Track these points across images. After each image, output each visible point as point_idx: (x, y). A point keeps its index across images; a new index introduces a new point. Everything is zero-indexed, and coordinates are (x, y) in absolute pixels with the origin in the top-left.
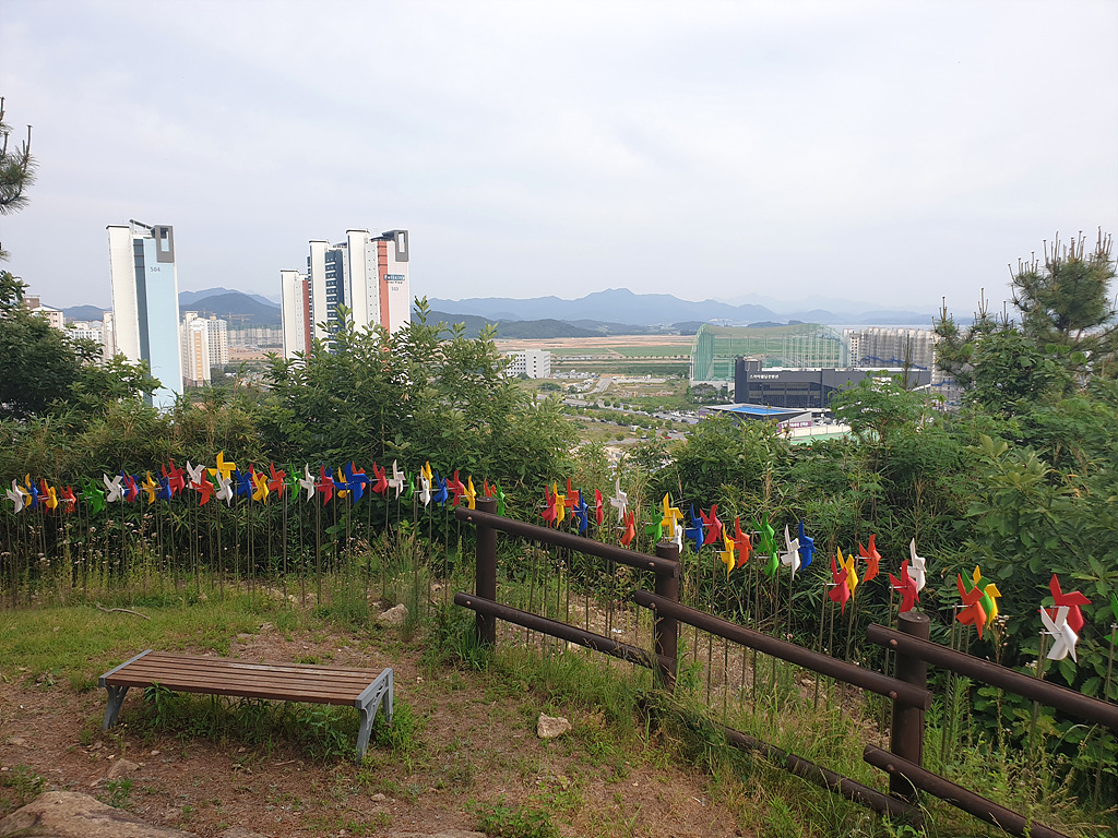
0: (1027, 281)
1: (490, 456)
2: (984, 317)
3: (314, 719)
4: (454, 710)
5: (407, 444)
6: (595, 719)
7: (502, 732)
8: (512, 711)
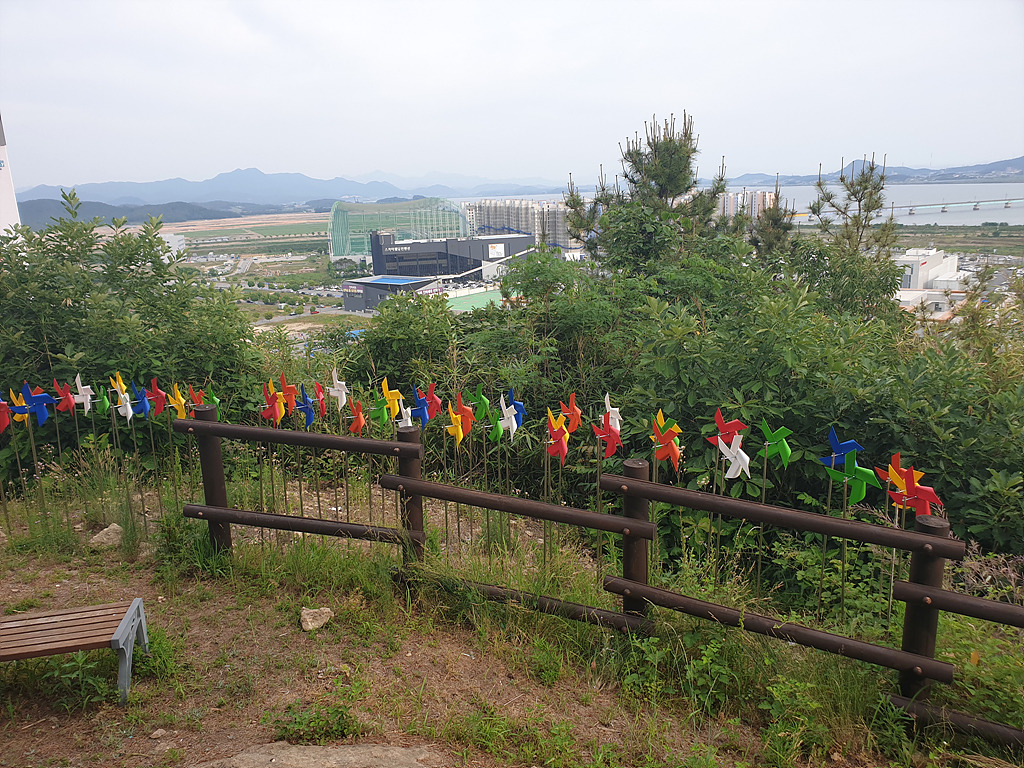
0: (633, 156)
1: (174, 356)
2: (603, 190)
3: (64, 671)
4: (208, 622)
5: (81, 355)
6: (354, 601)
7: (267, 634)
8: (269, 610)
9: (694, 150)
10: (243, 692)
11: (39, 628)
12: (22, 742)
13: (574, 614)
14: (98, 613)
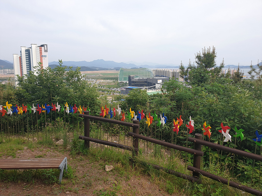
0: (199, 57)
1: (80, 100)
2: (190, 65)
3: (47, 173)
4: (82, 166)
5: (59, 98)
6: (119, 165)
7: (96, 171)
8: (97, 165)
9: (215, 56)
10: (89, 185)
11: (43, 162)
12: (35, 190)
13: (178, 175)
14: (56, 160)
